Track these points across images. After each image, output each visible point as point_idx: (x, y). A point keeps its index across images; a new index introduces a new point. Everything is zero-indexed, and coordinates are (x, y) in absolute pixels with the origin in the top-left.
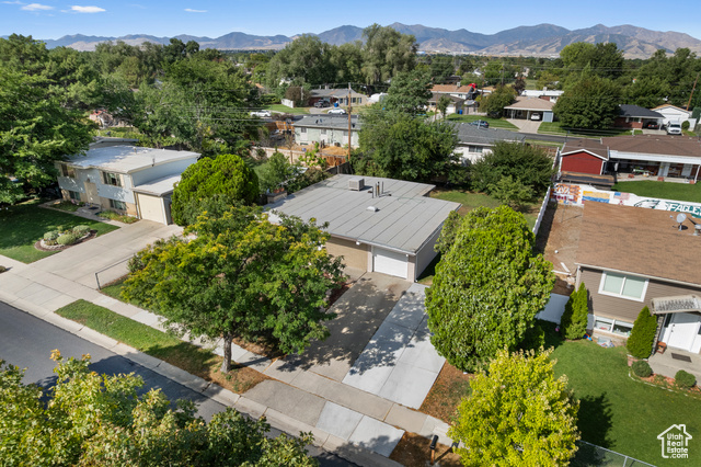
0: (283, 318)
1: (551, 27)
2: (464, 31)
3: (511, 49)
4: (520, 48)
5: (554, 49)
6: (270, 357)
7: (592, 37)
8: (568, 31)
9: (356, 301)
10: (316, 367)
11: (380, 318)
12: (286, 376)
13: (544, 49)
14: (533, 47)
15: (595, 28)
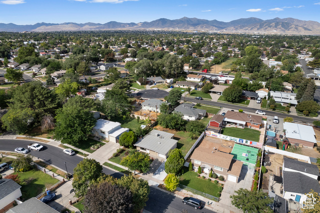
0: (144, 168)
1: (255, 19)
2: (215, 21)
3: (236, 29)
4: (241, 28)
5: (256, 29)
6: (141, 173)
7: (274, 23)
8: (263, 21)
9: (155, 163)
10: (148, 175)
11: (159, 166)
12: (143, 176)
13: (252, 29)
14: (247, 28)
15: (275, 19)
